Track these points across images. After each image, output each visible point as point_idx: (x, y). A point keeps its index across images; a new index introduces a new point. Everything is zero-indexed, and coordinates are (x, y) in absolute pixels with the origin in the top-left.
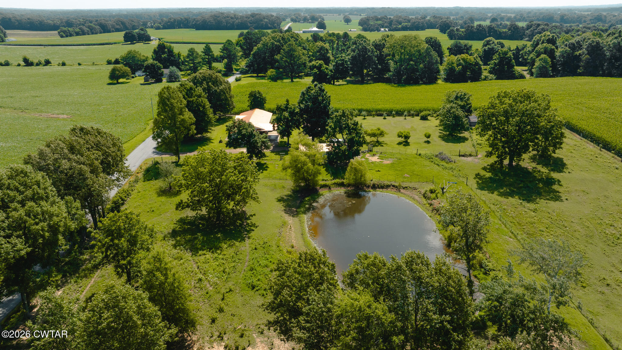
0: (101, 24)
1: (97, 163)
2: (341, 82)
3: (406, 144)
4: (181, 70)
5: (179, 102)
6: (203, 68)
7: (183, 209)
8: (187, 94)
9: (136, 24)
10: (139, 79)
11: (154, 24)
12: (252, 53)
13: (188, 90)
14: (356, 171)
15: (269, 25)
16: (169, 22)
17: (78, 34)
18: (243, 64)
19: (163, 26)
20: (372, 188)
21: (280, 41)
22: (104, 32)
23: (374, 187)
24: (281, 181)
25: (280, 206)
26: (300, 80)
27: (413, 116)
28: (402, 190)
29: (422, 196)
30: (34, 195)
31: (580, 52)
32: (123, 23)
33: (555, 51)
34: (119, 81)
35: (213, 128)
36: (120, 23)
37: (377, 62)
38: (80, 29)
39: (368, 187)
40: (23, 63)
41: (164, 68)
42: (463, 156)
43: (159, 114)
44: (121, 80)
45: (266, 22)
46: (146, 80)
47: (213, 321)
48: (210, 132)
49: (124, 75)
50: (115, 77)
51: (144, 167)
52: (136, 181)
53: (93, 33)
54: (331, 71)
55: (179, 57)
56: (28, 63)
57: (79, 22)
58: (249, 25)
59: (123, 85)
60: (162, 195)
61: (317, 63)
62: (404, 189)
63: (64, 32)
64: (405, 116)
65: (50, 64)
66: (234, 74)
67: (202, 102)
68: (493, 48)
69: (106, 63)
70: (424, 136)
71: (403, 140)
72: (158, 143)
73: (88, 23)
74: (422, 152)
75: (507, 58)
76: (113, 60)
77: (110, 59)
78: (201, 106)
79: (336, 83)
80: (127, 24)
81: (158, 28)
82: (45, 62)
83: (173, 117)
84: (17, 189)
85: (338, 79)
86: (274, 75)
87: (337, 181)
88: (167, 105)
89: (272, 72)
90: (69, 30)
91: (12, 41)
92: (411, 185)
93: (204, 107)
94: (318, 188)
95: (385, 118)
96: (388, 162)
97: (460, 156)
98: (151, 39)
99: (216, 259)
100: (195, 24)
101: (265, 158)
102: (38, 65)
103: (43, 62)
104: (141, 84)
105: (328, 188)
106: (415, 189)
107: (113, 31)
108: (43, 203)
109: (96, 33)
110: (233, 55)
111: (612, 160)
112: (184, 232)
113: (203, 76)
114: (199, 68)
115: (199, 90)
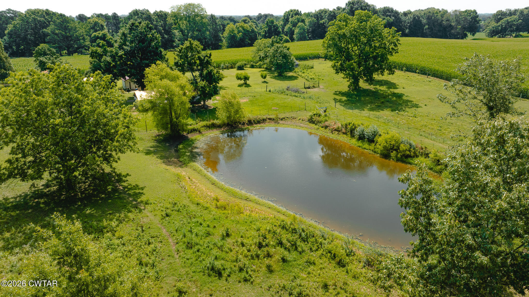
3: (247, 85)
20: (248, 125)
23: (250, 123)
25: (154, 159)
28: (281, 122)
29: (308, 123)
31: (323, 21)
33: (305, 21)
37: (163, 31)
39: (244, 124)
61: (99, 34)
62: (282, 120)
64: (223, 67)
70: (260, 77)
71: (242, 82)
87: (204, 123)
92: (287, 115)
94: (185, 134)
96: (245, 100)
97: (305, 88)
105: (198, 132)
106: (294, 118)
111: (420, 77)
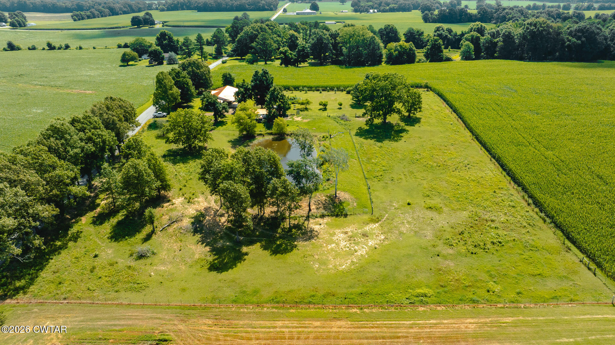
0: (109, 7)
1: (121, 116)
2: (302, 64)
3: (325, 109)
4: (178, 54)
5: (170, 82)
6: (196, 53)
7: (170, 143)
8: (176, 76)
9: (142, 6)
10: (145, 61)
11: (159, 6)
12: (236, 40)
13: (177, 73)
14: (278, 125)
15: (266, 7)
16: (173, 4)
17: (89, 17)
18: (229, 48)
19: (167, 8)
21: (258, 30)
22: (113, 15)
24: (233, 132)
25: (230, 145)
26: (272, 63)
27: (342, 91)
29: (318, 140)
30: (94, 127)
32: (130, 6)
33: (480, 38)
34: (129, 64)
35: (194, 99)
36: (127, 6)
37: (332, 48)
38: (90, 12)
40: (47, 48)
41: (164, 52)
42: (358, 117)
43: (157, 89)
44: (130, 63)
45: (263, 4)
46: (150, 63)
47: (181, 189)
48: (193, 102)
49: (133, 59)
50: (125, 60)
51: (148, 124)
52: (143, 131)
53: (102, 16)
54: (295, 55)
55: (177, 43)
56: (51, 47)
57: (89, 5)
58: (247, 6)
59: (132, 67)
60: (158, 139)
61: (284, 49)
63: (77, 15)
64: (335, 91)
65: (69, 48)
66: (223, 57)
67: (186, 81)
68: (442, 34)
69: (117, 47)
70: (338, 104)
71: (323, 107)
72: (157, 108)
73: (97, 5)
74: (331, 115)
75: (437, 45)
76: (123, 44)
77: (120, 43)
78: (185, 84)
79: (299, 65)
80: (134, 7)
81: (162, 10)
82: (65, 46)
83: (165, 92)
84: (86, 124)
85: (300, 62)
86: (250, 59)
87: (269, 131)
88: (162, 84)
89: (249, 56)
90: (81, 14)
91: (32, 26)
92: (314, 134)
93: (187, 84)
94: (256, 135)
95: (321, 93)
96: (306, 121)
97: (356, 117)
98: (156, 22)
99: (186, 167)
100: (197, 6)
101: (226, 118)
102: (59, 49)
103: (63, 46)
104: (147, 66)
105: (262, 135)
106: (316, 136)
107: (121, 14)
108: (98, 130)
109: (106, 16)
110: (222, 41)
112: (169, 155)
113: (189, 63)
114: (193, 53)
115: (185, 73)
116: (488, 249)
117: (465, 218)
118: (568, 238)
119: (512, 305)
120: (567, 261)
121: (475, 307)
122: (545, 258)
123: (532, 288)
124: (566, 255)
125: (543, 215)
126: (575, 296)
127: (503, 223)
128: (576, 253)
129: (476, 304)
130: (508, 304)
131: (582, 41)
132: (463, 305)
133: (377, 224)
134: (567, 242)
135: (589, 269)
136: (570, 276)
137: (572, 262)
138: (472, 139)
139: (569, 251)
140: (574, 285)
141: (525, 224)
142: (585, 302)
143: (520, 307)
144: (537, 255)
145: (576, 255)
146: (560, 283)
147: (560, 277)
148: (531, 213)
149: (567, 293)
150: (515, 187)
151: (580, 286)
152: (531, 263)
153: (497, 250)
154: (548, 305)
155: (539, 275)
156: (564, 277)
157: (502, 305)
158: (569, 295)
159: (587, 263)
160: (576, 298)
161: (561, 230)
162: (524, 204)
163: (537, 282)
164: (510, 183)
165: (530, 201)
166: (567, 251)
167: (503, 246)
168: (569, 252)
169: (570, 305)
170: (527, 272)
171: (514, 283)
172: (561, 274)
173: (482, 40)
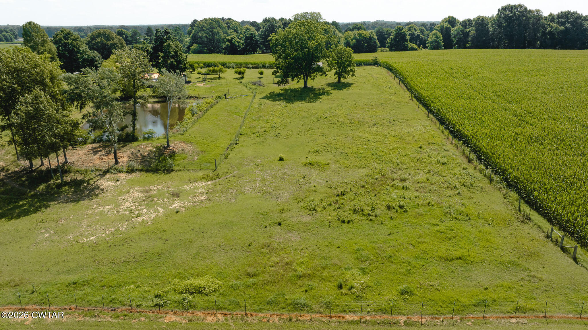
3: (242, 78)
33: (450, 29)
42: (277, 84)
54: (243, 44)
62: (202, 99)
64: (268, 68)
75: (401, 34)
96: (209, 86)
97: (274, 84)
113: (99, 33)
116: (376, 216)
117: (359, 176)
118: (528, 202)
119: (380, 317)
120: (521, 237)
121: (294, 319)
122: (480, 232)
123: (435, 283)
124: (521, 227)
125: (489, 171)
126: (530, 299)
127: (419, 182)
128: (539, 224)
129: (298, 313)
130: (372, 314)
131: (566, 27)
132: (269, 314)
133: (209, 183)
134: (526, 209)
135: (564, 250)
136: (522, 262)
137: (531, 238)
138: (411, 99)
139: (528, 221)
140: (528, 279)
141: (457, 183)
142: (548, 314)
143: (397, 323)
144: (465, 227)
145: (539, 227)
146: (499, 274)
147: (502, 263)
148: (471, 171)
149: (512, 294)
150: (454, 142)
151: (541, 280)
152: (450, 239)
153: (391, 218)
154: (461, 319)
155: (460, 258)
156: (509, 263)
157: (356, 318)
158: (514, 299)
159: (560, 240)
160: (529, 305)
161: (516, 190)
162: (462, 160)
163: (452, 272)
164: (448, 138)
165: (472, 156)
166: (522, 222)
167: (405, 212)
168: (526, 223)
169: (513, 320)
170: (436, 254)
171: (400, 273)
172: (504, 258)
173: (453, 31)
